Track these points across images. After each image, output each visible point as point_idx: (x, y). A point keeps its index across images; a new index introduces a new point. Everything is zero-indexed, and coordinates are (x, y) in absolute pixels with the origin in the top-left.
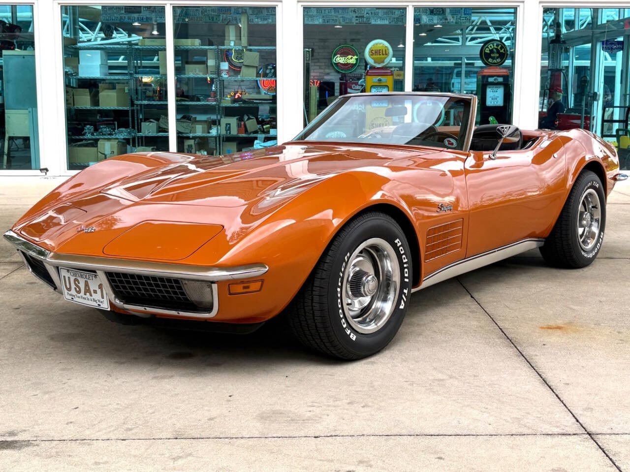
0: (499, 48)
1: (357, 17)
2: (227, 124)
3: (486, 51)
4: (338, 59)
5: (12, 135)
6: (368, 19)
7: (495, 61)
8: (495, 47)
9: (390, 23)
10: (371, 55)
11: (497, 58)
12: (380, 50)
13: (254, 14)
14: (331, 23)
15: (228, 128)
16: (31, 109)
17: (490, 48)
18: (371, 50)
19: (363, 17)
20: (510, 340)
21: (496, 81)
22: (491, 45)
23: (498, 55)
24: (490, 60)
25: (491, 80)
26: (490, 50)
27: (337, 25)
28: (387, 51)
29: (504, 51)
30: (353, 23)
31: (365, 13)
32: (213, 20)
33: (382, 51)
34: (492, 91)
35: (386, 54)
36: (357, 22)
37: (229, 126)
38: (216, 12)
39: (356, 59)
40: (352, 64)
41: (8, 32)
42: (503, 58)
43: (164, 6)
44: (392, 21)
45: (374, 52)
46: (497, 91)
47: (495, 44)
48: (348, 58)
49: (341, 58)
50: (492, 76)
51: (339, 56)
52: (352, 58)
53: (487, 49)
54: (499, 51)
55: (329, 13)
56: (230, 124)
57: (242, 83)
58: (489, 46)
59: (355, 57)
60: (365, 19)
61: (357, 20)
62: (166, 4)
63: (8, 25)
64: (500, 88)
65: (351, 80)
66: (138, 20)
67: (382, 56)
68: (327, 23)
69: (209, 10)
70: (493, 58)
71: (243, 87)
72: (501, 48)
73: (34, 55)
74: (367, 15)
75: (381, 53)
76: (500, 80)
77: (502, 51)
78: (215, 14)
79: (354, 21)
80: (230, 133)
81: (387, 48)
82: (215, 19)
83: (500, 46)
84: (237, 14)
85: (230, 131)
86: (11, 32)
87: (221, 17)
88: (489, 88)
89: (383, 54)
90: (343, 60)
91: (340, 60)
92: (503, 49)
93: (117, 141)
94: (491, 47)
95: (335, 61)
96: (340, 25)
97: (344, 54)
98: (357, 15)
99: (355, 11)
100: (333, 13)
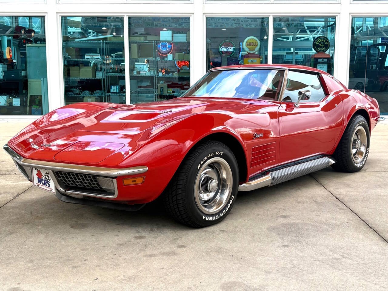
0: (324, 41)
1: (235, 23)
2: (161, 88)
3: (317, 43)
4: (223, 48)
5: (32, 94)
6: (242, 24)
7: (322, 49)
8: (322, 40)
9: (255, 27)
10: (247, 46)
11: (324, 47)
12: (252, 43)
13: (174, 22)
14: (220, 27)
15: (162, 90)
16: (43, 79)
17: (319, 42)
18: (247, 43)
19: (239, 23)
20: (373, 229)
21: (323, 61)
22: (320, 39)
23: (323, 46)
24: (319, 49)
25: (320, 60)
26: (319, 43)
27: (224, 28)
28: (257, 43)
29: (328, 43)
30: (233, 27)
31: (240, 21)
32: (149, 26)
33: (254, 44)
34: (321, 67)
35: (256, 45)
36: (236, 26)
37: (162, 89)
38: (151, 21)
39: (233, 49)
40: (231, 52)
41: (27, 33)
42: (327, 47)
43: (123, 17)
44: (257, 26)
45: (249, 44)
46: (323, 67)
47: (322, 39)
48: (229, 48)
49: (224, 48)
50: (320, 58)
51: (223, 47)
52: (231, 48)
53: (317, 42)
54: (325, 43)
55: (218, 21)
56: (163, 88)
57: (166, 64)
58: (318, 40)
59: (233, 48)
60: (240, 24)
61: (235, 25)
62: (124, 16)
63: (27, 30)
64: (325, 65)
65: (231, 61)
66: (105, 26)
67: (253, 46)
68: (217, 27)
69: (147, 20)
70: (321, 47)
71: (166, 66)
72: (326, 41)
73: (45, 47)
74: (242, 22)
75: (253, 45)
76: (326, 60)
77: (326, 43)
78: (151, 22)
79: (234, 26)
80: (163, 93)
81: (256, 42)
82: (151, 25)
83: (325, 40)
84: (164, 22)
85: (163, 92)
86: (29, 33)
87: (154, 24)
88: (319, 65)
89: (254, 45)
90: (226, 49)
91: (224, 49)
92: (327, 42)
93: (95, 98)
94: (320, 40)
95: (221, 50)
96: (225, 29)
97: (227, 46)
98: (235, 22)
99: (234, 20)
100: (221, 21)
